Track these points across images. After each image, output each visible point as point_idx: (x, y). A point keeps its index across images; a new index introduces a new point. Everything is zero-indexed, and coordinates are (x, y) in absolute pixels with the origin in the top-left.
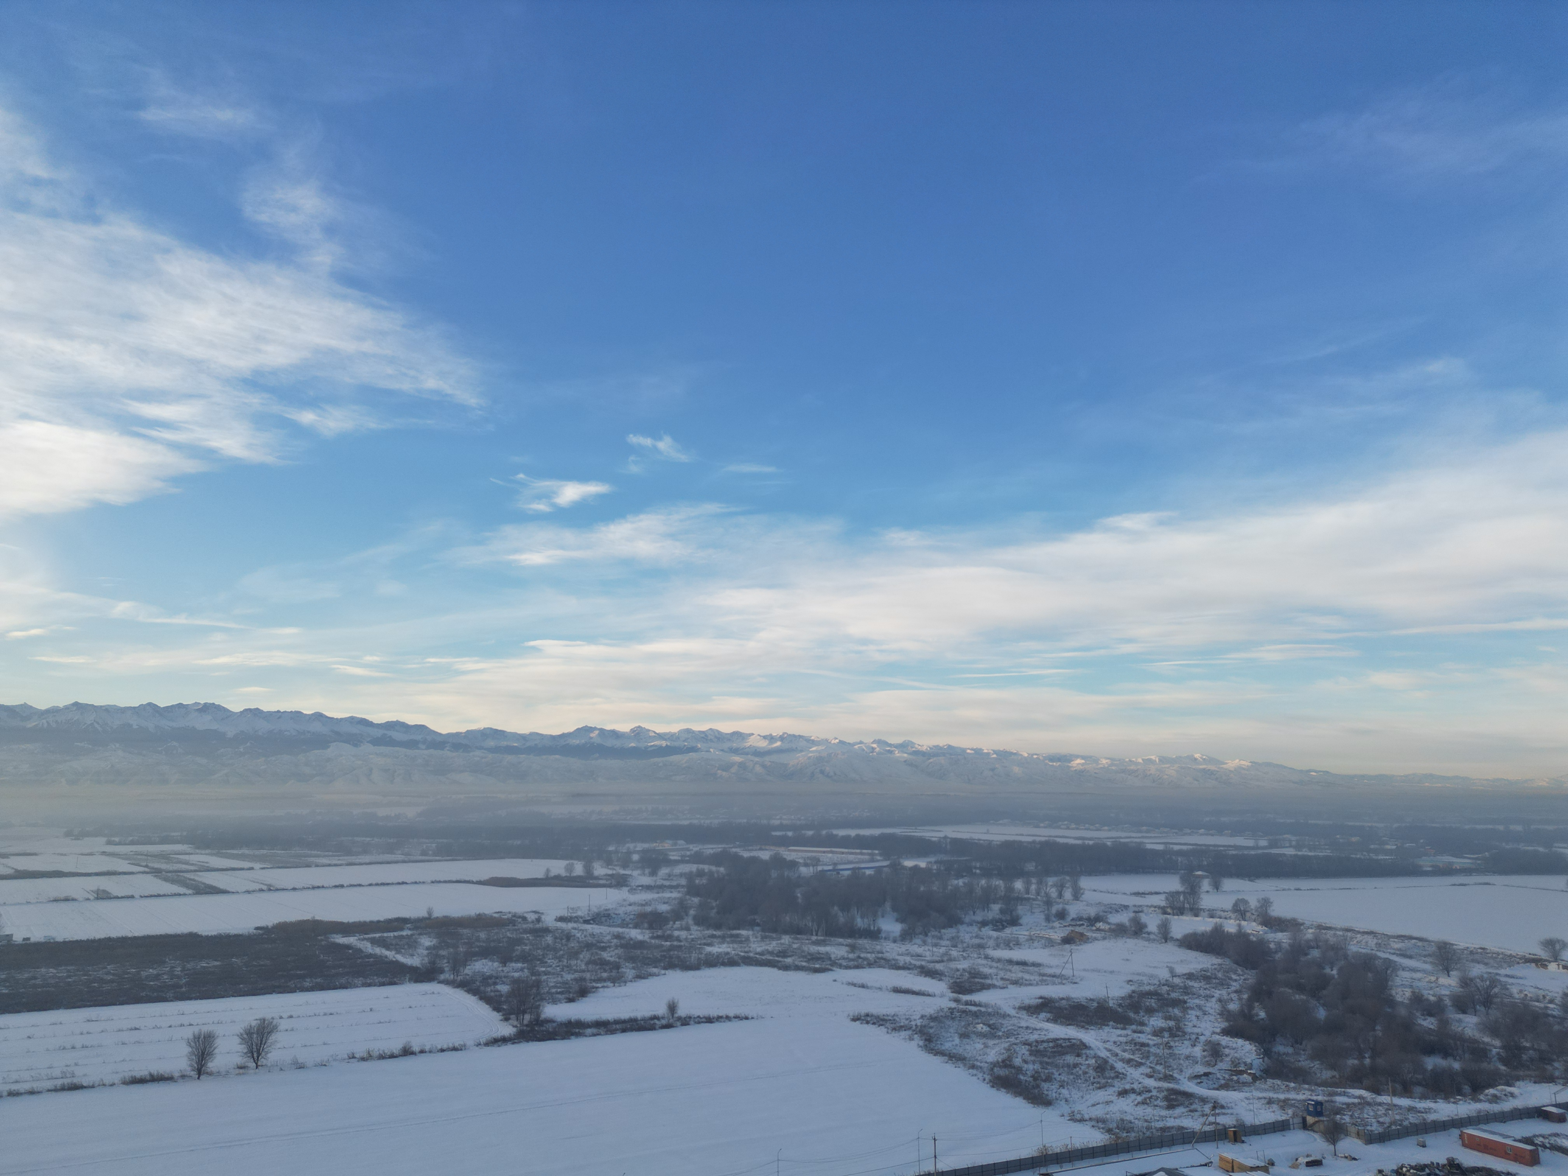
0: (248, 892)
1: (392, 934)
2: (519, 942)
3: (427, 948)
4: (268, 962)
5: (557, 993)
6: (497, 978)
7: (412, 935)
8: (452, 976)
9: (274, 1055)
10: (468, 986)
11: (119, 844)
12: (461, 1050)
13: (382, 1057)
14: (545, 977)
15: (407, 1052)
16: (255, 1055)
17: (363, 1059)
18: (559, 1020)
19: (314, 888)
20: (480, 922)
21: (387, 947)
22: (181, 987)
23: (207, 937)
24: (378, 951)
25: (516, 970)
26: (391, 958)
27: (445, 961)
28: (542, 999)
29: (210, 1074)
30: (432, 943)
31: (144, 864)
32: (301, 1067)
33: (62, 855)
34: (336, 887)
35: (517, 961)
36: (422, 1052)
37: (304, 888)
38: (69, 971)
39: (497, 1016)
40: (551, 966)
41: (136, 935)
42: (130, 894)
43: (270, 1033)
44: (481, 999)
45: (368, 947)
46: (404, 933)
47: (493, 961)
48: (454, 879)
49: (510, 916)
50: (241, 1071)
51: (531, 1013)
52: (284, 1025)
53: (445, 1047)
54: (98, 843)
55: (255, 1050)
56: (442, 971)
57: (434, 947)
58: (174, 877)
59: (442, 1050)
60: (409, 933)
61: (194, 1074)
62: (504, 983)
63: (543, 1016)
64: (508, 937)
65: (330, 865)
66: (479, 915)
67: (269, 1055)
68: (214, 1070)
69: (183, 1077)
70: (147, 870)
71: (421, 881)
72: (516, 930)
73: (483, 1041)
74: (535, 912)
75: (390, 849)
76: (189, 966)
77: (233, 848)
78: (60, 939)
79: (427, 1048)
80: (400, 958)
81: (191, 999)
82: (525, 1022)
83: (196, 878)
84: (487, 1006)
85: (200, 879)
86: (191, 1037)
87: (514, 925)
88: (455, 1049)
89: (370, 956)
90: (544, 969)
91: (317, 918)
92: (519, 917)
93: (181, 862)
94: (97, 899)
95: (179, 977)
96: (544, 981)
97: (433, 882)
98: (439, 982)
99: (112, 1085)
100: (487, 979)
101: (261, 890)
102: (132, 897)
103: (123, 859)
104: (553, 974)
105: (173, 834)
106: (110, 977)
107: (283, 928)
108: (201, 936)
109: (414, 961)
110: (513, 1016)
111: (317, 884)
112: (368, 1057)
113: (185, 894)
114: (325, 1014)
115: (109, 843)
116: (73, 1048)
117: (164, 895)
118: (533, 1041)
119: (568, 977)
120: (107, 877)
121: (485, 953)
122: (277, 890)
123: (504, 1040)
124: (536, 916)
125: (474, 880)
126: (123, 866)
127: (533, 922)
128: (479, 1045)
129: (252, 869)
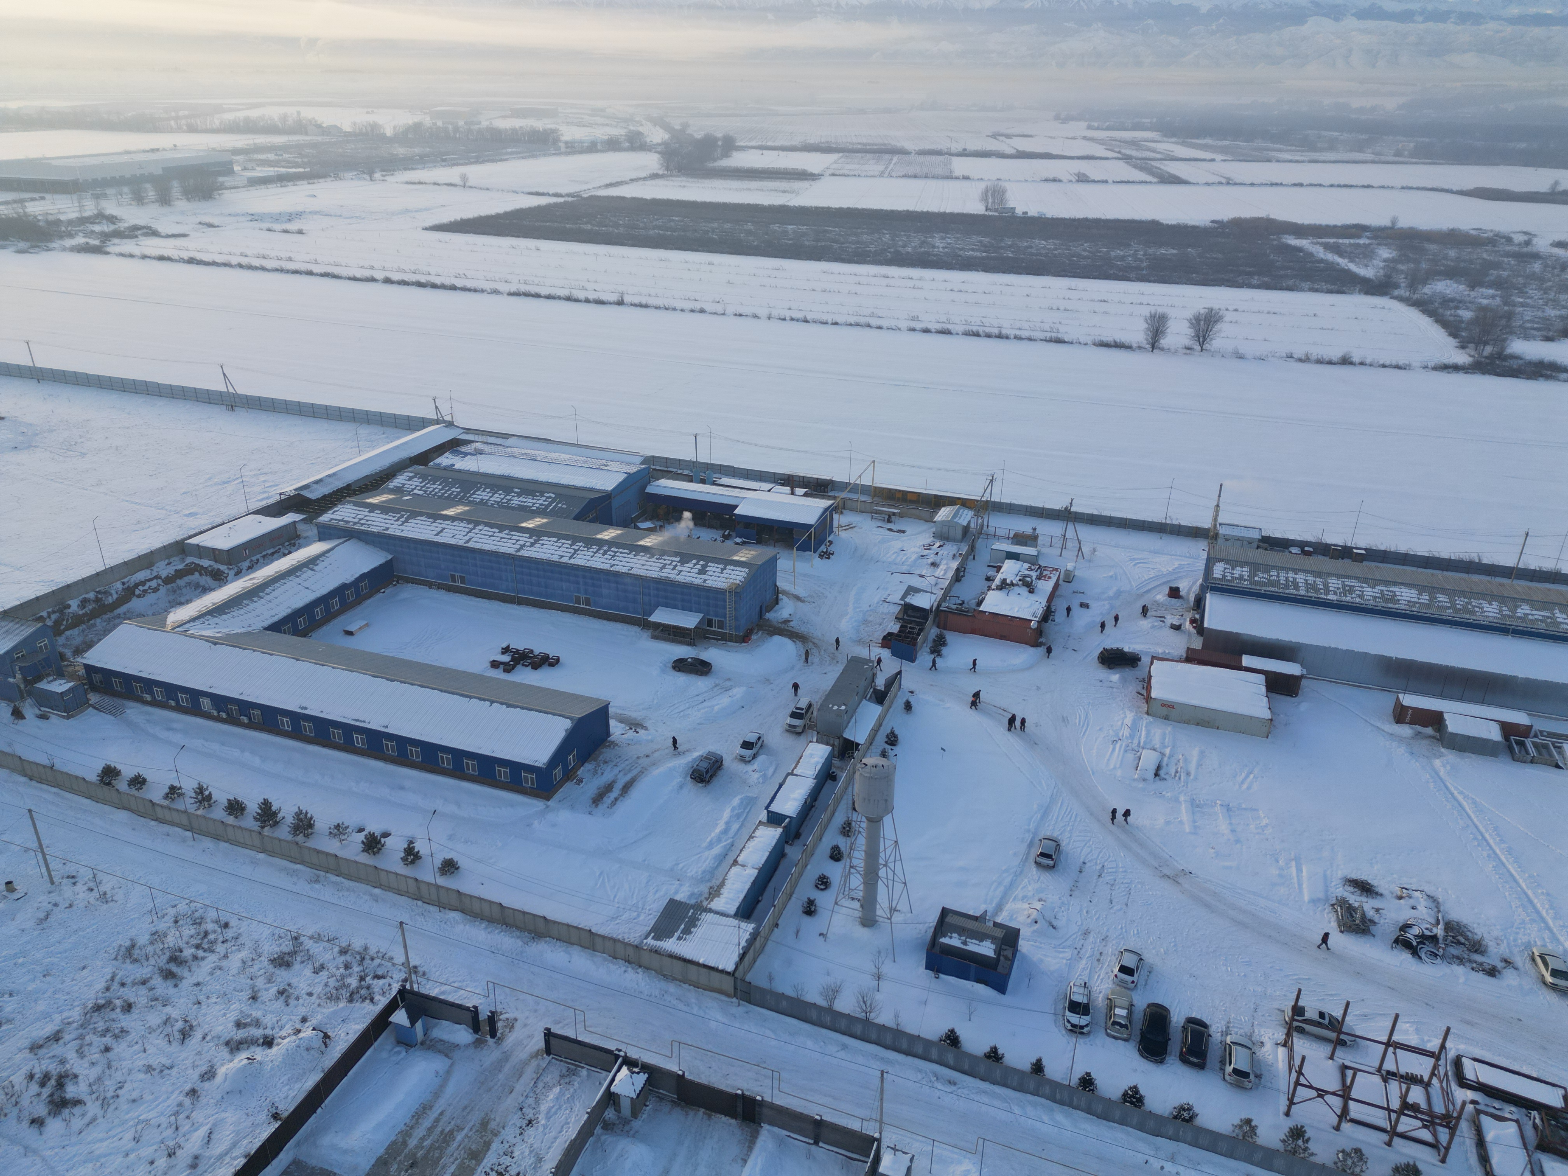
0: (1208, 184)
1: (1347, 241)
2: (1497, 265)
3: (1385, 261)
4: (1220, 256)
5: (1535, 329)
6: (1460, 302)
7: (1370, 244)
8: (1408, 294)
9: (1216, 343)
10: (1424, 306)
11: (1098, 129)
12: (1405, 369)
13: (1320, 362)
14: (1521, 309)
15: (1345, 361)
16: (1201, 340)
17: (1300, 360)
18: (1528, 358)
19: (1272, 185)
20: (1453, 238)
21: (1341, 254)
22: (1142, 269)
23: (1167, 225)
24: (1331, 257)
25: (1486, 297)
26: (1343, 265)
27: (1403, 276)
28: (1511, 333)
29: (1162, 349)
30: (1391, 256)
31: (1118, 150)
32: (1241, 357)
33: (1051, 137)
34: (1295, 185)
35: (1489, 286)
36: (1362, 364)
37: (1262, 185)
38: (1055, 244)
39: (1452, 342)
40: (1532, 298)
41: (1108, 217)
42: (1105, 179)
43: (1216, 322)
44: (1437, 321)
45: (1320, 252)
46: (1361, 241)
47: (1460, 283)
48: (1430, 186)
49: (1491, 234)
50: (1188, 351)
51: (1494, 345)
52: (1229, 316)
53: (1387, 363)
54: (1079, 128)
55: (1201, 335)
56: (1397, 286)
57: (1393, 260)
58: (1142, 165)
59: (1384, 366)
60: (1367, 241)
61: (1148, 347)
62: (1467, 308)
63: (1509, 351)
64: (1484, 259)
65: (1291, 161)
66: (1453, 230)
67: (1213, 342)
68: (1166, 346)
69: (1140, 348)
70: (1119, 156)
71: (1390, 185)
72: (1496, 251)
73: (1431, 364)
74: (1526, 233)
75: (1359, 147)
76: (1150, 251)
77: (1197, 138)
78: (1049, 215)
79: (1368, 361)
80: (1353, 267)
81: (1150, 281)
82: (1485, 353)
83: (1162, 167)
84: (1443, 330)
85: (1165, 168)
86: (1148, 315)
87: (1494, 246)
88: (1398, 367)
89: (1321, 261)
90: (1521, 300)
91: (1272, 216)
92: (1504, 237)
93: (1149, 149)
94: (1078, 181)
95: (1141, 261)
96: (1519, 313)
97: (1403, 188)
98: (1393, 298)
99: (1086, 344)
100: (1447, 302)
101: (1220, 183)
102: (1106, 182)
103: (1100, 144)
104: (1533, 307)
105: (1144, 120)
106: (1086, 254)
107: (1237, 224)
108: (1161, 224)
109: (1367, 272)
110: (1470, 345)
111: (1275, 181)
112: (1305, 360)
113: (1151, 182)
114: (1268, 313)
115: (1089, 127)
116: (1058, 309)
117: (1133, 182)
118: (1490, 374)
119: (1551, 312)
120: (1086, 161)
121: (1451, 274)
122: (1236, 184)
123: (1455, 368)
124: (1526, 238)
125: (1454, 189)
126: (1100, 151)
127: (1520, 244)
128: (1426, 367)
129: (1213, 160)
